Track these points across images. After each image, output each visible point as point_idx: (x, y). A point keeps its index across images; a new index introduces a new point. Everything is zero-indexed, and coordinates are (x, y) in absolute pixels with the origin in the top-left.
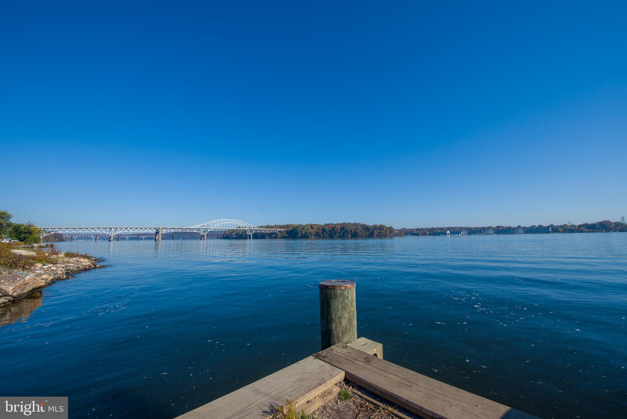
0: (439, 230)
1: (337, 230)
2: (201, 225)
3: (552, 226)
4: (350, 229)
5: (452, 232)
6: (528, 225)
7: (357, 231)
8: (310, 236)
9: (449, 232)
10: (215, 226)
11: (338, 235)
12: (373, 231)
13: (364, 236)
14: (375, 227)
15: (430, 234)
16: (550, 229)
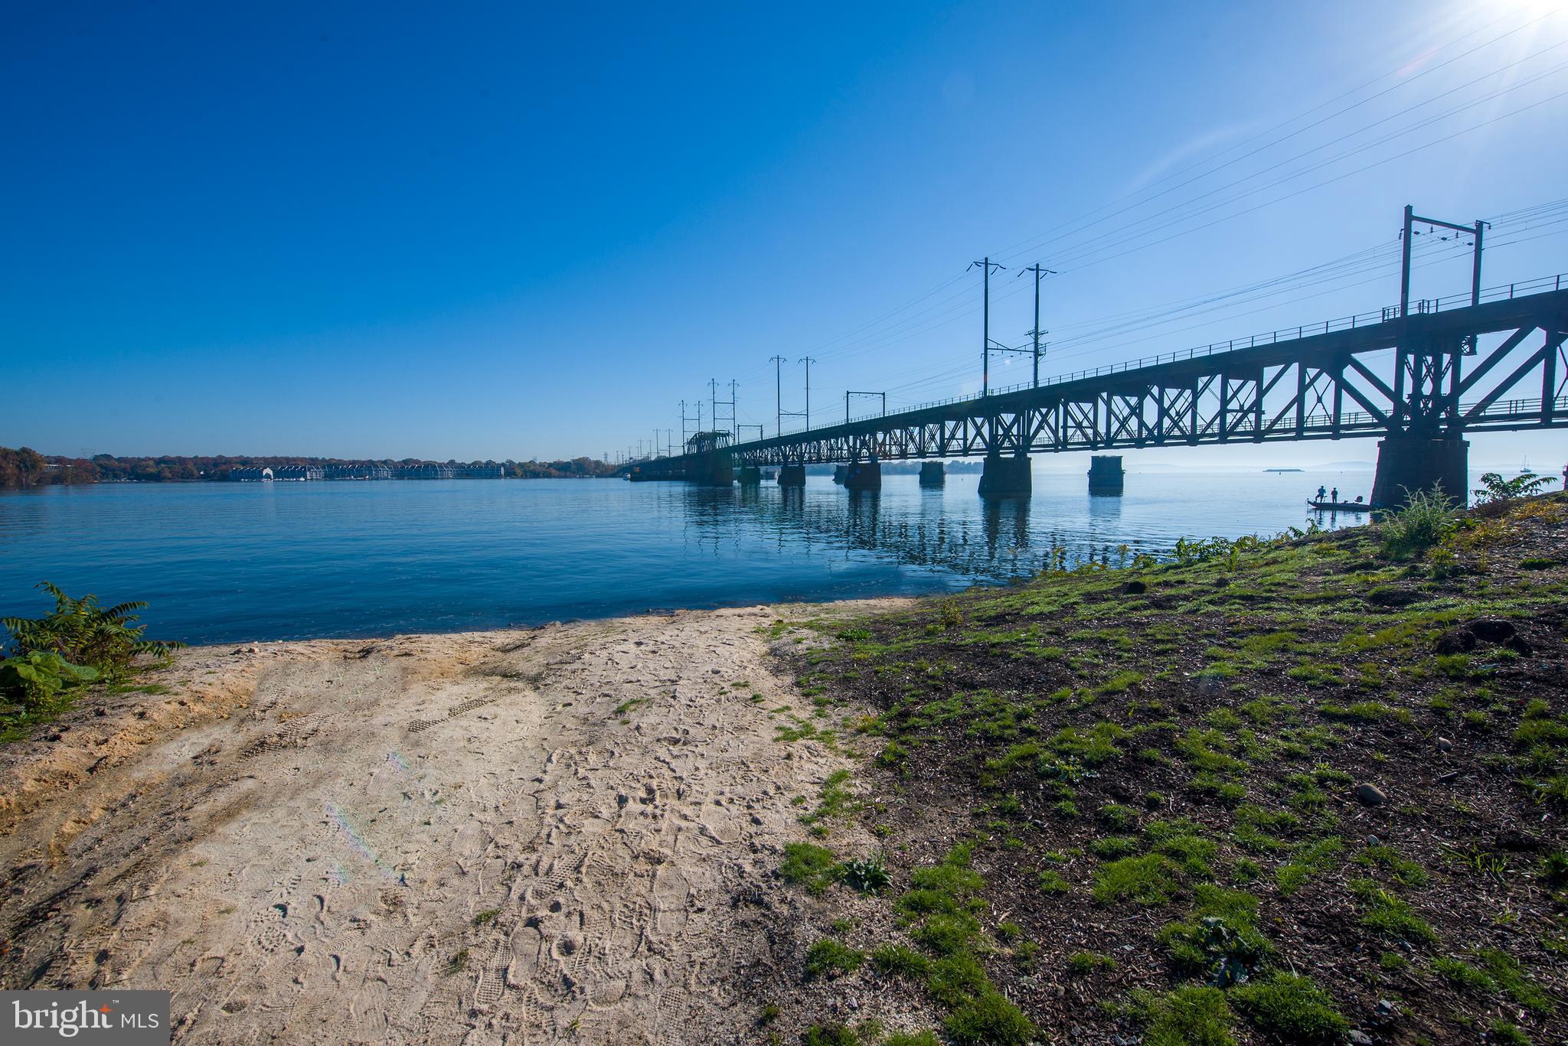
3: (508, 463)
5: (280, 471)
9: (271, 472)
15: (205, 477)
16: (502, 469)
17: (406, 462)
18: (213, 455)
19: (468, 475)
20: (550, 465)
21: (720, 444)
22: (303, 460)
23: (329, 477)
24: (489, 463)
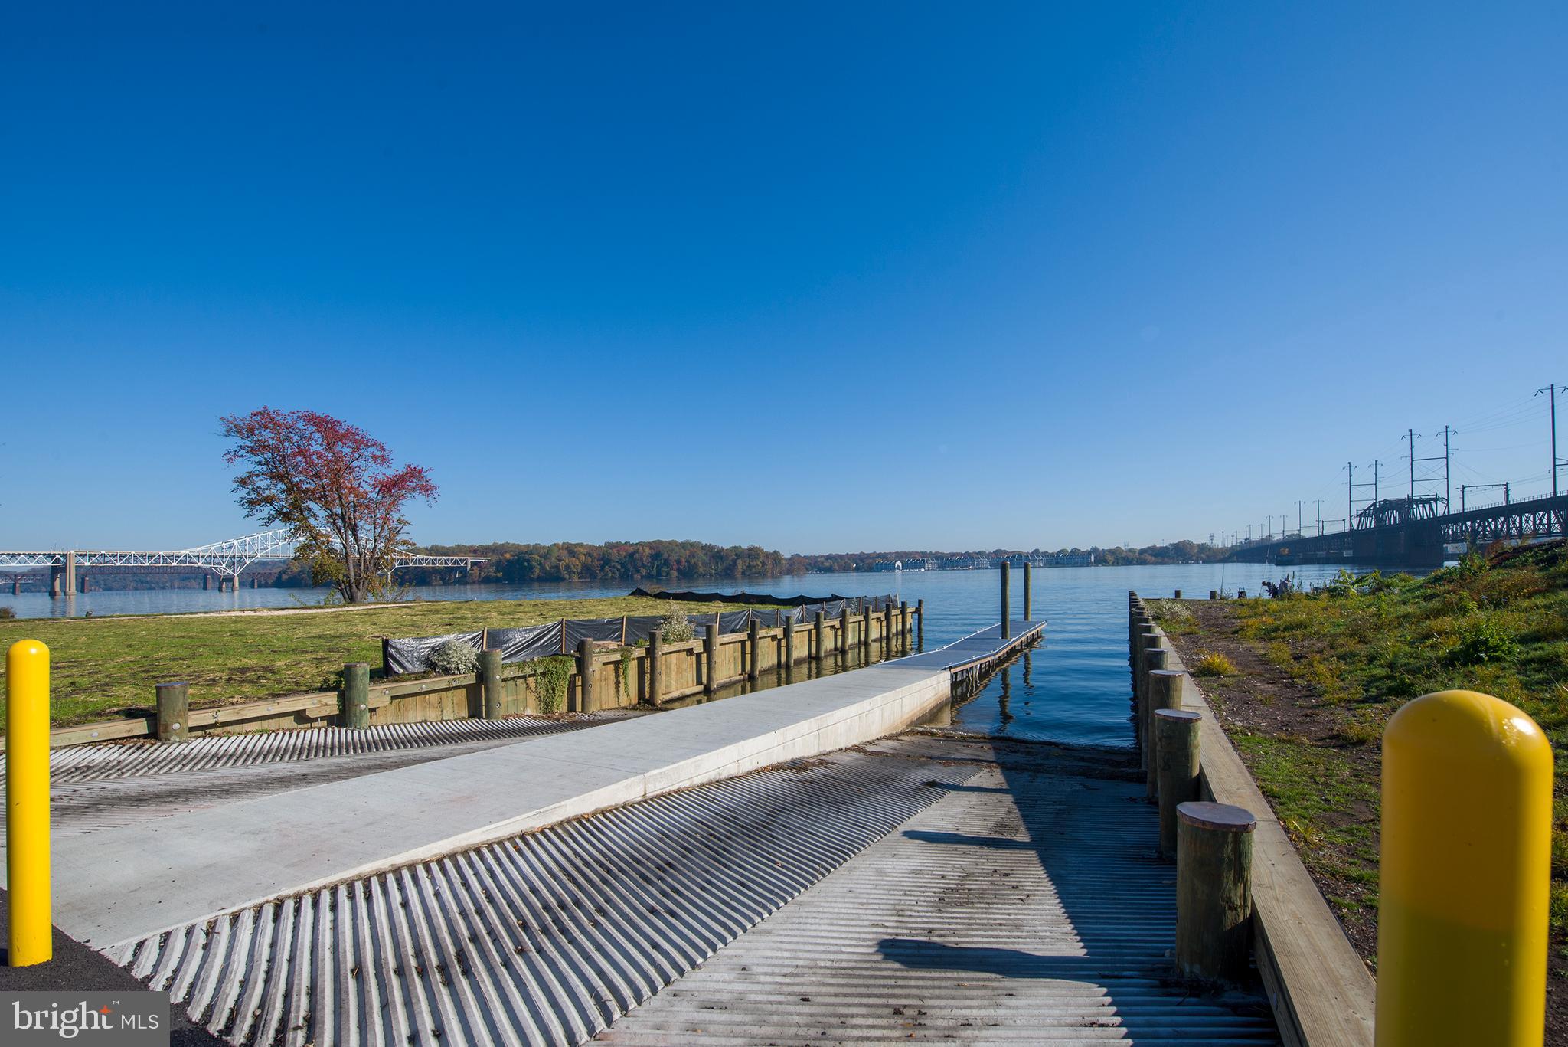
0: (880, 560)
1: (642, 560)
2: (218, 544)
3: (1095, 550)
4: (674, 557)
5: (907, 563)
6: (1053, 549)
7: (692, 561)
8: (567, 577)
9: (900, 565)
10: (270, 548)
11: (644, 572)
12: (734, 561)
13: (711, 575)
14: (737, 553)
15: (857, 569)
16: (1091, 557)
17: (998, 553)
19: (1057, 563)
20: (1145, 551)
21: (1420, 513)
23: (941, 567)
24: (1076, 551)
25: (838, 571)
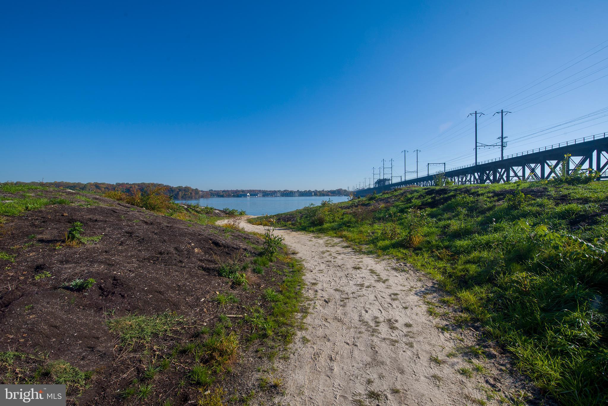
0: (241, 192)
9: (249, 194)
12: (178, 192)
14: (180, 189)
15: (233, 196)
16: (313, 193)
17: (285, 191)
18: (235, 189)
19: (302, 195)
20: (329, 191)
22: (257, 190)
23: (264, 196)
24: (309, 191)
25: (226, 197)
